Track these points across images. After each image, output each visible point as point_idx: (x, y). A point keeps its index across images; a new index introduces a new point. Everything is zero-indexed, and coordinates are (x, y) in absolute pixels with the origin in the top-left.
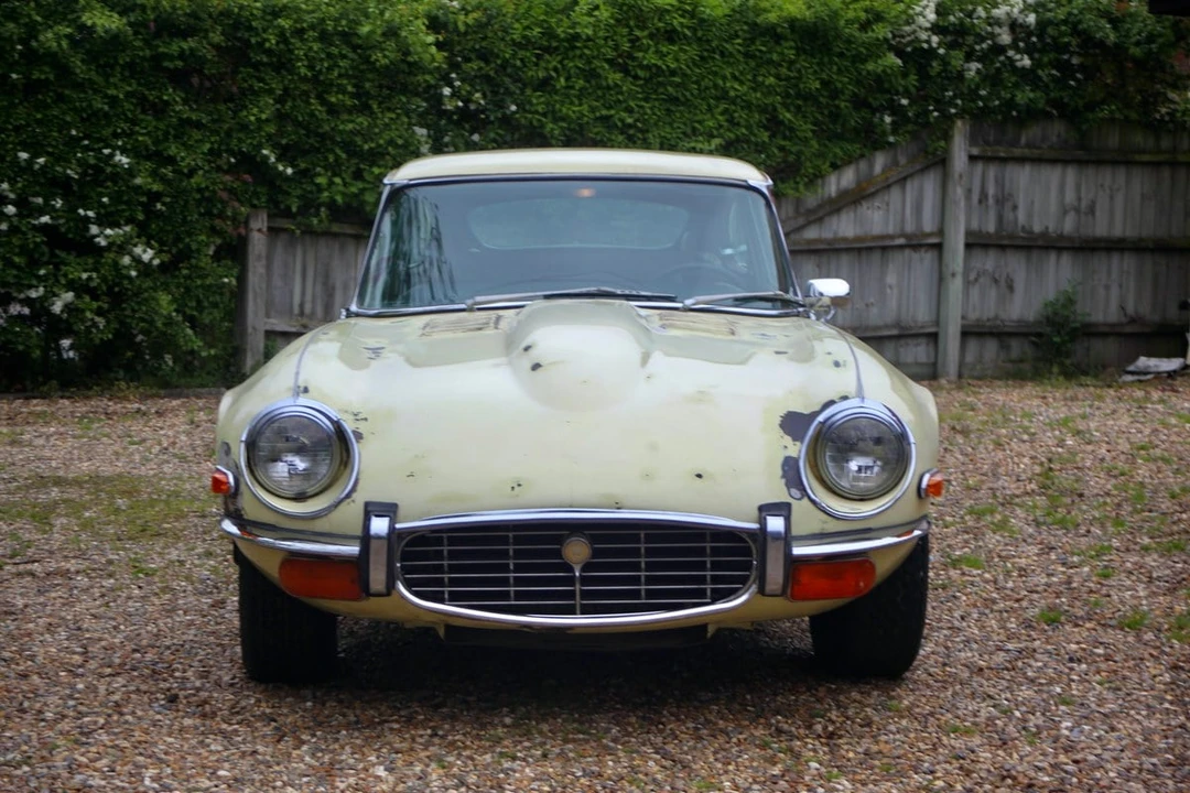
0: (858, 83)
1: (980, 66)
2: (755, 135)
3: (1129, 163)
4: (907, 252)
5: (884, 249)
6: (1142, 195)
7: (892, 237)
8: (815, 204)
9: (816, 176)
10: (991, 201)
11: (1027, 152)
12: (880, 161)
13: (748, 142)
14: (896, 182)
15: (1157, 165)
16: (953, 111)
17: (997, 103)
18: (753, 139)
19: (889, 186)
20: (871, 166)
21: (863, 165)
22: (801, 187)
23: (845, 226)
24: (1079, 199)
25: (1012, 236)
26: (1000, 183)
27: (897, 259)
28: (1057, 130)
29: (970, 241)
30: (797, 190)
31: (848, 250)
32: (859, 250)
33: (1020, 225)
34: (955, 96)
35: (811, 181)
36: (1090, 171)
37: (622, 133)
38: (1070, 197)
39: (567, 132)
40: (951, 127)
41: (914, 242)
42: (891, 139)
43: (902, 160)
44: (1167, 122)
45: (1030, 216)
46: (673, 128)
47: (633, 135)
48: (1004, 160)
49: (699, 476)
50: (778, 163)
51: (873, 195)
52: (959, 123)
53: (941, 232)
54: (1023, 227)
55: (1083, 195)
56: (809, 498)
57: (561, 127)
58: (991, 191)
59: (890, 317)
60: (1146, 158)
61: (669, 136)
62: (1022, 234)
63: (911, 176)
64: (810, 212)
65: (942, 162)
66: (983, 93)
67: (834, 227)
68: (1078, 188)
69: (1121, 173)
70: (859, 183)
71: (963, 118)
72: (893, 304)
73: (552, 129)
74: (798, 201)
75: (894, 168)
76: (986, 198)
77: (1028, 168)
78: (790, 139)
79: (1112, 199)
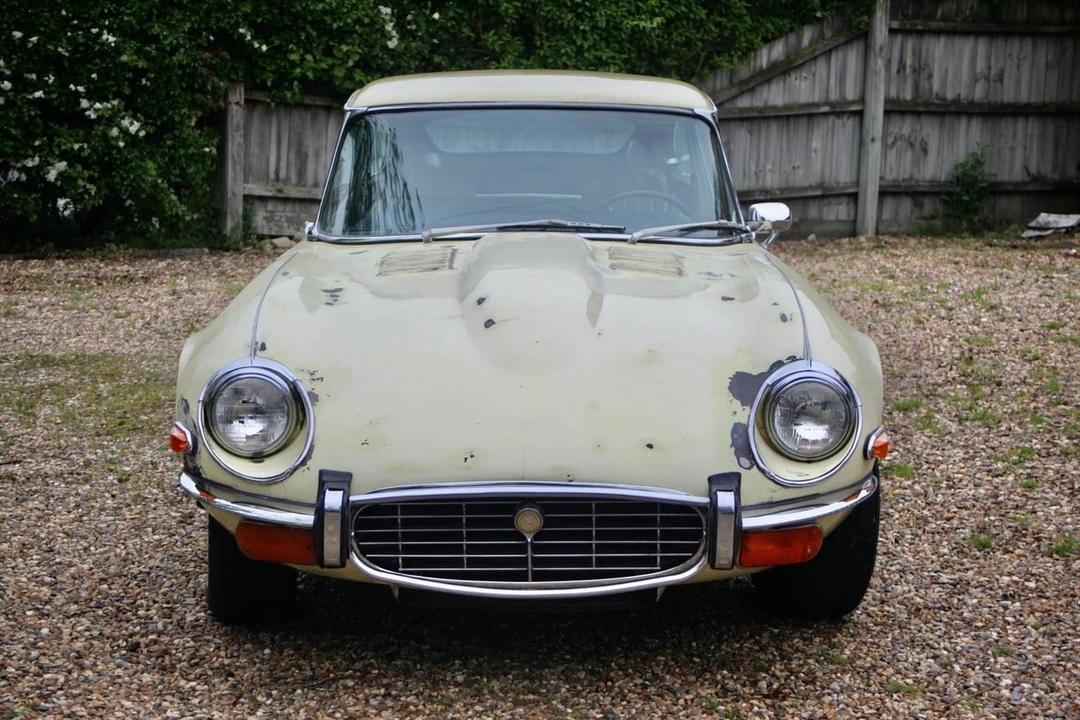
2: (694, 13)
3: (1035, 34)
4: (831, 118)
5: (811, 116)
6: (1047, 64)
7: (817, 105)
8: (748, 75)
9: (749, 50)
10: (908, 70)
11: (942, 25)
12: (807, 35)
13: (687, 18)
14: (822, 54)
15: (1060, 36)
18: (692, 16)
19: (815, 58)
20: (800, 39)
21: (792, 38)
22: (735, 60)
23: (775, 95)
24: (989, 68)
25: (927, 104)
26: (917, 54)
27: (821, 129)
29: (889, 108)
30: (731, 62)
31: (777, 118)
32: (788, 117)
33: (934, 93)
35: (744, 54)
36: (1000, 43)
37: (571, 11)
38: (980, 65)
39: (521, 11)
40: (873, 3)
41: (838, 109)
42: (819, 14)
43: (828, 33)
45: (944, 84)
46: (618, 7)
47: (582, 14)
48: (921, 33)
49: (650, 446)
50: (715, 39)
51: (801, 66)
53: (862, 100)
54: (937, 95)
55: (993, 64)
56: (758, 466)
57: (516, 7)
58: (909, 62)
59: (814, 180)
60: (1051, 29)
61: (615, 14)
62: (937, 101)
63: (836, 48)
64: (742, 82)
65: (864, 35)
67: (765, 95)
68: (988, 60)
69: (1028, 43)
70: (788, 56)
72: (817, 166)
73: (507, 9)
74: (732, 73)
75: (821, 41)
76: (904, 68)
77: (943, 40)
78: (726, 16)
79: (1019, 67)
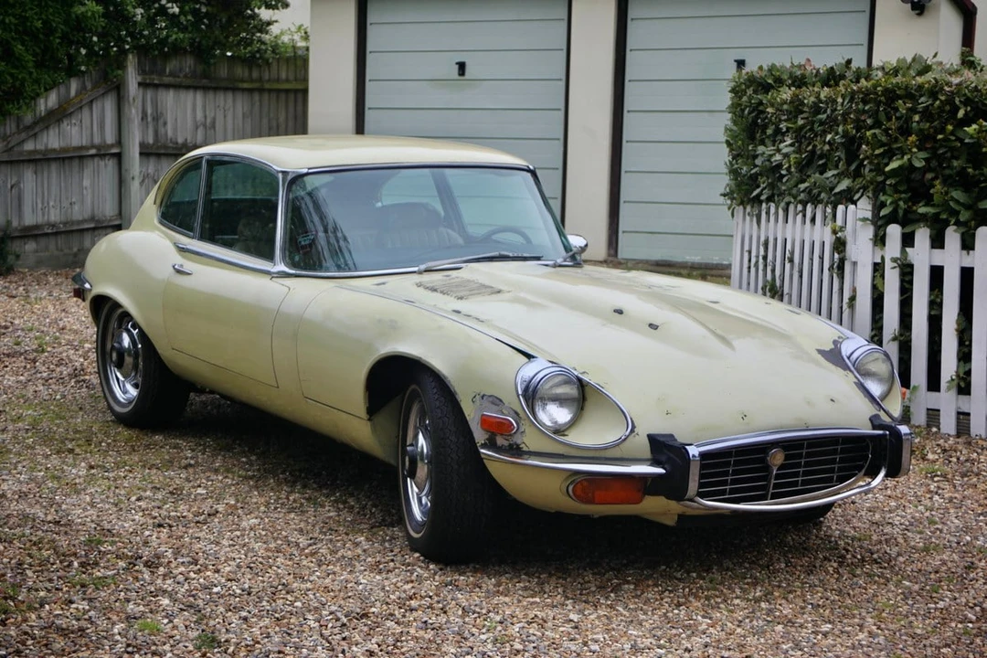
0: (66, 22)
1: (142, 11)
3: (234, 90)
4: (96, 159)
5: (81, 158)
6: (244, 114)
7: (87, 148)
8: (31, 121)
9: (32, 98)
10: (149, 119)
11: (170, 80)
12: (74, 85)
14: (85, 105)
15: (251, 91)
16: (127, 47)
17: (155, 41)
19: (81, 108)
20: (68, 89)
21: (62, 89)
22: (22, 107)
23: (52, 140)
24: (205, 117)
25: (165, 147)
26: (155, 104)
27: (90, 167)
28: (189, 63)
29: (144, 151)
30: (20, 109)
31: (55, 159)
32: (64, 159)
33: (169, 137)
34: (126, 36)
35: (29, 102)
36: (211, 95)
38: (199, 115)
40: (125, 59)
41: (102, 152)
42: (83, 68)
43: (89, 86)
44: (258, 59)
45: (175, 130)
48: (156, 86)
49: (832, 400)
50: (9, 88)
51: (71, 114)
52: (130, 56)
53: (119, 143)
54: (171, 139)
55: (207, 113)
58: (149, 111)
59: (87, 215)
60: (246, 85)
62: (171, 145)
63: (96, 98)
64: (28, 128)
65: (118, 89)
66: (146, 33)
67: (45, 140)
68: (205, 111)
69: (230, 95)
70: (60, 106)
71: (133, 52)
72: (89, 200)
74: (19, 120)
75: (83, 92)
76: (146, 116)
77: (171, 93)
78: (17, 68)
79: (225, 117)
